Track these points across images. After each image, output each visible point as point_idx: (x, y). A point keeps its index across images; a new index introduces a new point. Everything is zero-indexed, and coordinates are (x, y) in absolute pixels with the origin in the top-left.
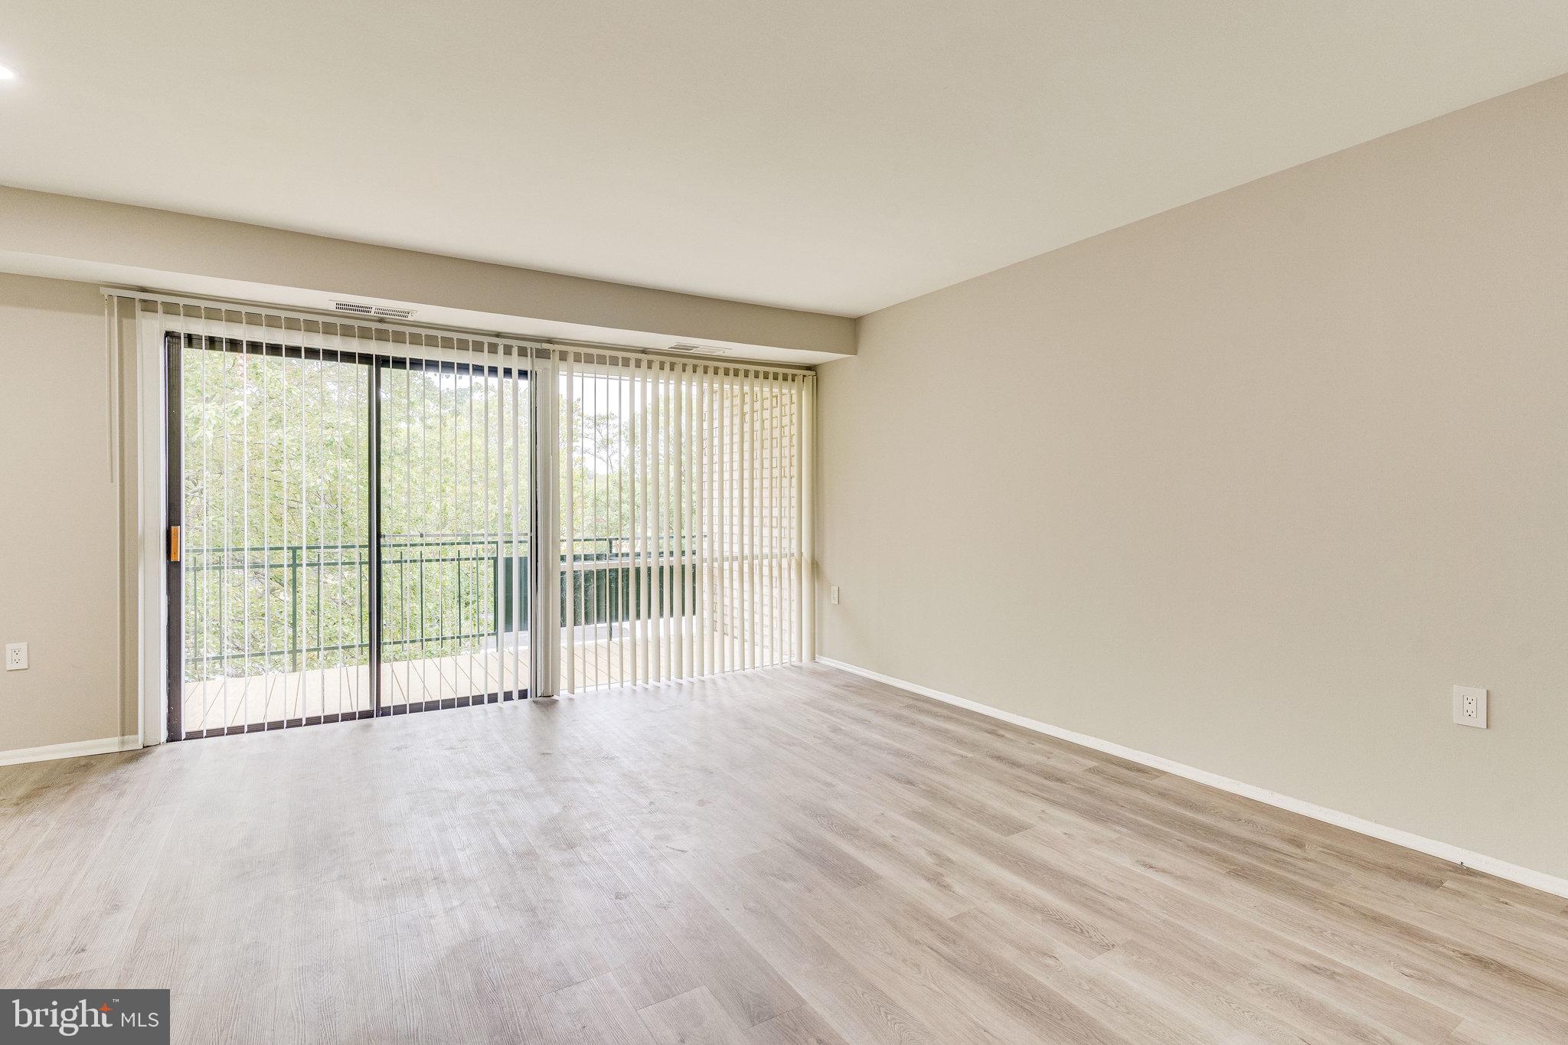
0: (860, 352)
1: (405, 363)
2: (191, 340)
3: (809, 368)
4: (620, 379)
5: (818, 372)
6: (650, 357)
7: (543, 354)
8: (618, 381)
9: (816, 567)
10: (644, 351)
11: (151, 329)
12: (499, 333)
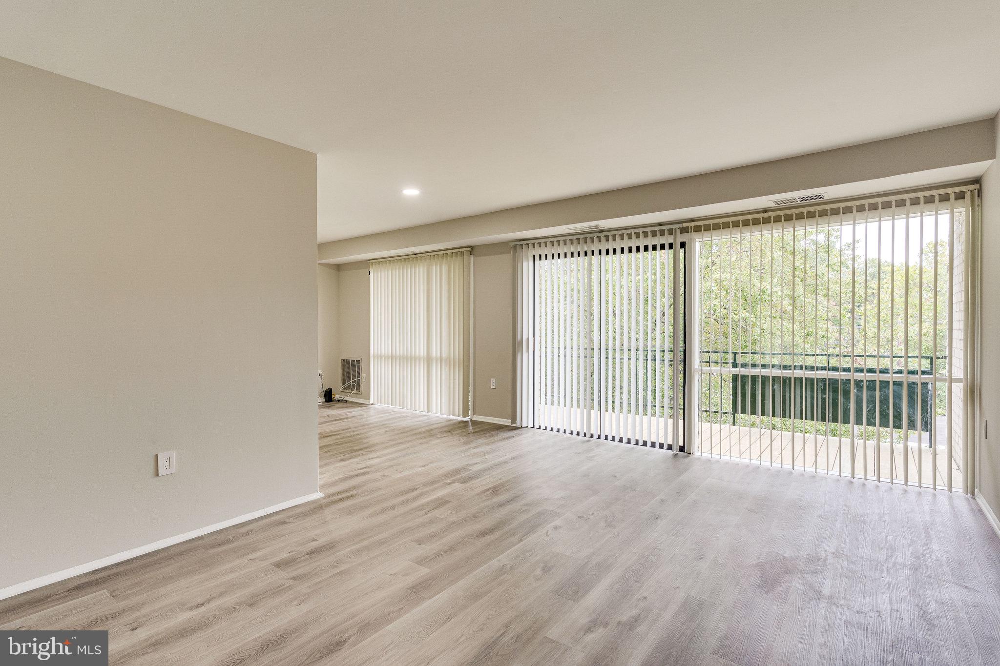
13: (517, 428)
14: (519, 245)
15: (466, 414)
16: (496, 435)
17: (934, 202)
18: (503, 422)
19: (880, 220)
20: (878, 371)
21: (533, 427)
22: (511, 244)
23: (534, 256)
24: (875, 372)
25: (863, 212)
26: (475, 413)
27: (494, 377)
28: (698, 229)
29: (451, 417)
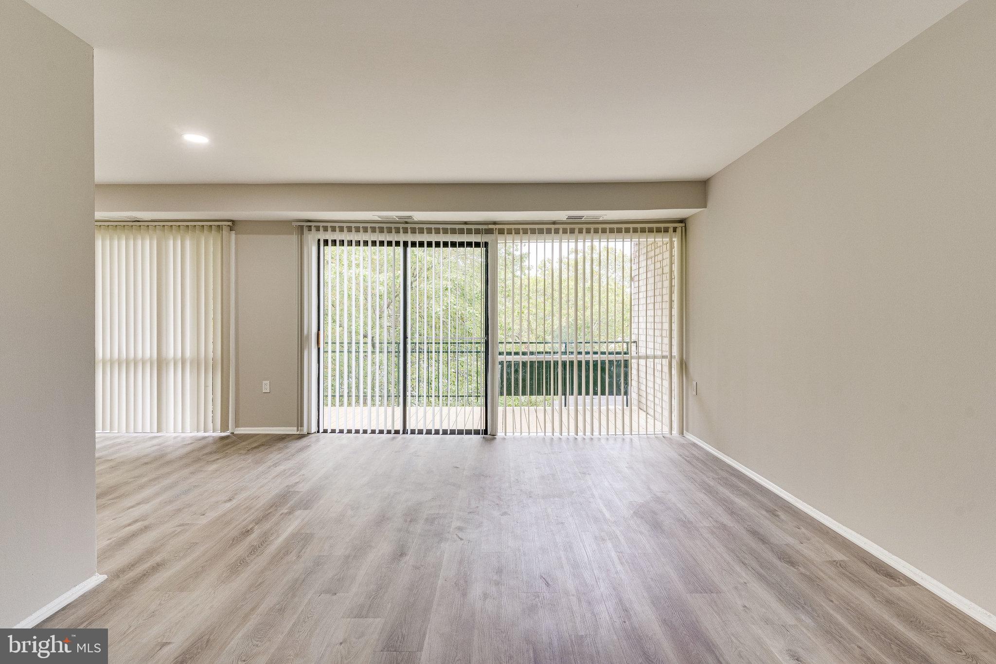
0: (709, 204)
1: (416, 244)
2: (326, 242)
3: (682, 221)
4: (553, 242)
5: (687, 223)
6: (557, 226)
7: (489, 232)
8: (567, 243)
9: (683, 366)
10: (554, 223)
11: (311, 239)
12: (465, 222)
13: (301, 436)
14: (304, 227)
15: (224, 426)
16: (286, 447)
17: (646, 232)
18: (279, 430)
19: (623, 241)
20: (607, 353)
21: (318, 432)
22: (294, 224)
23: (319, 240)
24: (613, 354)
25: (597, 234)
26: (237, 425)
27: (266, 380)
28: (501, 232)
29: (201, 434)
